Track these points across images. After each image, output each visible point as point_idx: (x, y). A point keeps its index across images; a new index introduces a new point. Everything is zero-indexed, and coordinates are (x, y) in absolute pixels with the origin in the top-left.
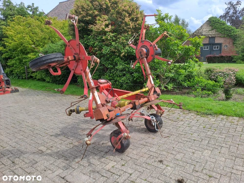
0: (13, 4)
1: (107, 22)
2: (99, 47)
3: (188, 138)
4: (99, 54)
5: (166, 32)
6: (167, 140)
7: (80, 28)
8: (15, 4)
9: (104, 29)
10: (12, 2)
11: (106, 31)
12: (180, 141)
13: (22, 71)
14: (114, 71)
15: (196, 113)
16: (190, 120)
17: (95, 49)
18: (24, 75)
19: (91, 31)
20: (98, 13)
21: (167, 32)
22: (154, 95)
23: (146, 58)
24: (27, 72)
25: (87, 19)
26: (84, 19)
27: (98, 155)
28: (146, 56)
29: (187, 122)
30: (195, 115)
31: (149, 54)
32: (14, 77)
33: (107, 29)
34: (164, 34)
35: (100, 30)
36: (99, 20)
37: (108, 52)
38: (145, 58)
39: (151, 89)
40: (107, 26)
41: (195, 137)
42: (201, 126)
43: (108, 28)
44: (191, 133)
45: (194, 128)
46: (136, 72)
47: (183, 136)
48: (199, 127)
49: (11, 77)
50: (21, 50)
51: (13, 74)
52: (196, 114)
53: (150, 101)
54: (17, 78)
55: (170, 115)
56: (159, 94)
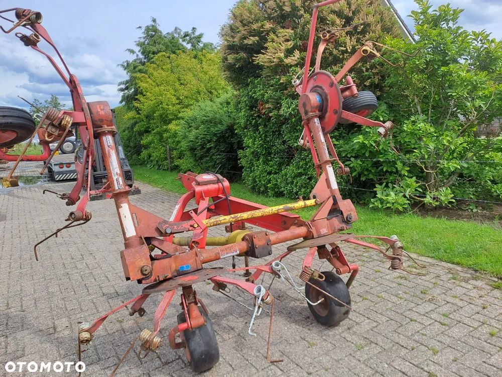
0: (161, 33)
1: (290, 44)
2: (276, 101)
3: (415, 363)
4: (275, 118)
5: (371, 44)
6: (346, 359)
7: (239, 64)
8: (164, 33)
9: (283, 61)
10: (160, 29)
11: (287, 64)
12: (383, 367)
13: (162, 155)
14: (308, 156)
15: (496, 280)
16: (460, 303)
17: (267, 106)
18: (165, 163)
19: (260, 67)
20: (271, 26)
21: (373, 44)
22: (331, 221)
23: (321, 118)
24: (171, 158)
25: (250, 42)
26: (246, 42)
27: (146, 365)
28: (318, 113)
29: (446, 309)
30: (489, 287)
31: (329, 109)
32: (153, 166)
33: (288, 61)
34: (364, 48)
35: (274, 63)
36: (273, 41)
37: (292, 112)
38: (316, 120)
39: (323, 204)
40: (289, 52)
41: (439, 364)
42: (486, 329)
43: (293, 58)
44: (438, 347)
45: (456, 331)
46: (356, 157)
47: (403, 352)
48: (476, 329)
49: (148, 166)
50: (161, 116)
51: (152, 161)
52: (491, 285)
53: (313, 238)
54: (157, 167)
55: (406, 279)
56: (347, 218)
